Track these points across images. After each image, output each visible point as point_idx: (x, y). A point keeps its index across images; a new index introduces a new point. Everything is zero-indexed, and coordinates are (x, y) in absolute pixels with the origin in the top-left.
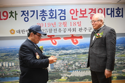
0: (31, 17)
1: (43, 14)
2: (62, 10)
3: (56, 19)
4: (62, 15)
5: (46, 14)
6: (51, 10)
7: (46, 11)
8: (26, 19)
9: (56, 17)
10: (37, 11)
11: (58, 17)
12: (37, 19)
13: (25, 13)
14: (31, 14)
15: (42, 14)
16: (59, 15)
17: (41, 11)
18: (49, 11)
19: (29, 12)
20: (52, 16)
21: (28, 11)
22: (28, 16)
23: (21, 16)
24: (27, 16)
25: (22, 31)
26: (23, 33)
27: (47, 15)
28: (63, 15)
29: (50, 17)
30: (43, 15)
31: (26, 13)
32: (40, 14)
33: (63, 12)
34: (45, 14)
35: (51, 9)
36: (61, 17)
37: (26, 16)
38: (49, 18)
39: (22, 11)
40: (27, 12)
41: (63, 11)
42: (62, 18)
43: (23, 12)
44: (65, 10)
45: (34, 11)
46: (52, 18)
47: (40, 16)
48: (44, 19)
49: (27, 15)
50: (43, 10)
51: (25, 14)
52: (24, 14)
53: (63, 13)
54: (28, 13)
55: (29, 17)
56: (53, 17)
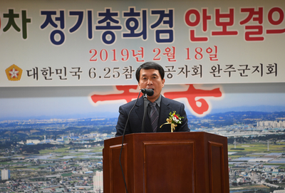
0: (72, 30)
1: (108, 24)
2: (162, 14)
3: (145, 38)
4: (162, 26)
5: (117, 22)
6: (132, 13)
7: (116, 14)
8: (57, 37)
9: (144, 34)
10: (90, 13)
11: (151, 32)
12: (90, 36)
13: (53, 17)
14: (71, 21)
15: (104, 24)
16: (153, 27)
17: (100, 14)
18: (126, 15)
19: (67, 16)
20: (132, 29)
21: (62, 13)
22: (62, 26)
23: (43, 27)
24: (59, 28)
25: (44, 72)
26: (48, 76)
27: (119, 28)
28: (167, 27)
29: (129, 32)
30: (108, 26)
31: (57, 19)
32: (100, 22)
33: (166, 19)
34: (112, 24)
35: (132, 10)
36: (158, 32)
37: (56, 26)
38: (125, 35)
39: (43, 13)
40: (58, 15)
41: (166, 15)
42: (162, 36)
43: (49, 14)
44: (171, 11)
45: (80, 14)
46: (132, 35)
47: (98, 28)
48: (109, 38)
49: (58, 23)
50: (108, 10)
51: (54, 20)
52: (49, 21)
53: (165, 22)
54: (61, 19)
55: (66, 31)
56: (136, 32)
